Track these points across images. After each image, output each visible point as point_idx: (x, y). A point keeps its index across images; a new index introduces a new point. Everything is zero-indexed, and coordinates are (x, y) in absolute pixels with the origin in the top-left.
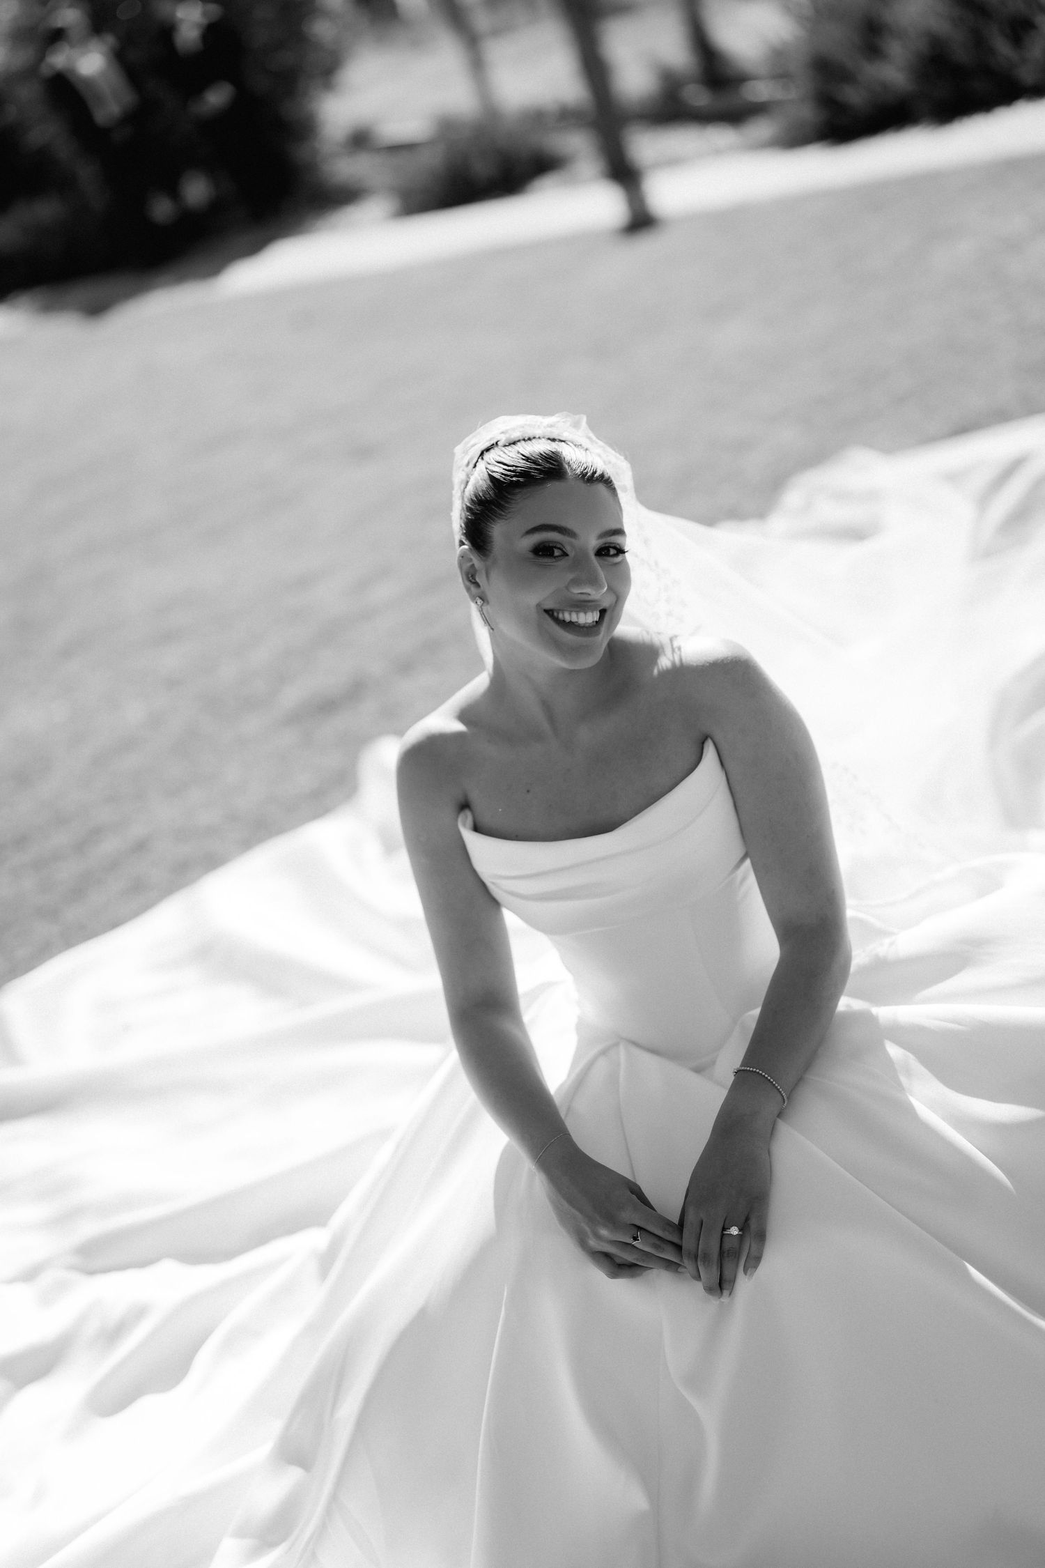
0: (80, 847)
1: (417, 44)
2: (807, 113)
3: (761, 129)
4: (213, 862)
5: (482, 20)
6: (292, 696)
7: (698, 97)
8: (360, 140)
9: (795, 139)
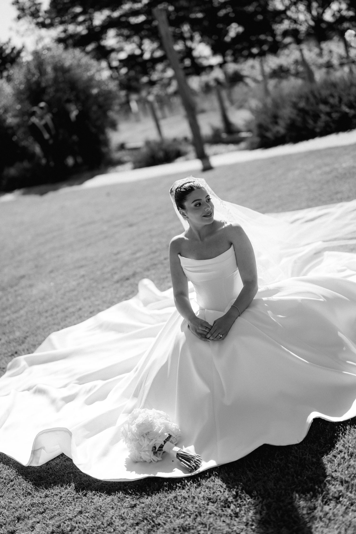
0: (63, 311)
1: (138, 120)
2: (257, 140)
3: (243, 145)
4: (99, 311)
5: (159, 114)
6: (116, 277)
7: (224, 136)
8: (122, 147)
9: (253, 147)
